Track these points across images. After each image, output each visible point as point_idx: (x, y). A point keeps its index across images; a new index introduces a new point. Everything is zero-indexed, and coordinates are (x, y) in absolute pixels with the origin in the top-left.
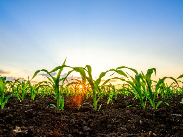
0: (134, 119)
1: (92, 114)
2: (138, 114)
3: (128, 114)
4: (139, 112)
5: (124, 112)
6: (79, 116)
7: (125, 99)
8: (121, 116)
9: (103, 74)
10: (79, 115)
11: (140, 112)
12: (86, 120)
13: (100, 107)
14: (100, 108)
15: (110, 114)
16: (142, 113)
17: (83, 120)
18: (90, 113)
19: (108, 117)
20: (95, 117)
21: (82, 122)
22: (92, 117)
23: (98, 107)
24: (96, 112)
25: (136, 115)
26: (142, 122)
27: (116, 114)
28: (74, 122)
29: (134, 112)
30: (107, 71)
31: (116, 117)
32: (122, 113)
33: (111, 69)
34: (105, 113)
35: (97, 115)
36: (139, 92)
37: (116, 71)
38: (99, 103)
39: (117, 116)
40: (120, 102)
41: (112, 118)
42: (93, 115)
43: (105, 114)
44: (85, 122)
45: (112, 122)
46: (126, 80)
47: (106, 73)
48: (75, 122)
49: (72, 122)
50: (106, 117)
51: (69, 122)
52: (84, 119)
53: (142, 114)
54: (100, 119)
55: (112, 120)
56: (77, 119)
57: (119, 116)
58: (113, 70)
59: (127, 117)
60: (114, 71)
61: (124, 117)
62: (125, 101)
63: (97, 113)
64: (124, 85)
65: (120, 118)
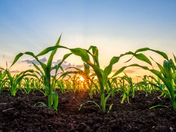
0: (162, 124)
1: (99, 116)
2: (168, 118)
3: (153, 117)
4: (169, 115)
5: (146, 115)
6: (80, 119)
7: (147, 98)
8: (143, 120)
9: (115, 60)
10: (80, 117)
11: (171, 115)
12: (91, 125)
13: (111, 107)
14: (110, 109)
15: (126, 118)
16: (174, 116)
17: (85, 125)
18: (97, 115)
19: (122, 122)
20: (103, 121)
21: (85, 127)
22: (98, 121)
23: (107, 107)
24: (104, 115)
25: (165, 119)
26: (174, 130)
27: (134, 117)
28: (73, 128)
29: (162, 114)
30: (122, 55)
31: (135, 122)
32: (144, 115)
33: (128, 52)
34: (118, 115)
35: (106, 118)
36: (169, 87)
37: (135, 55)
38: (109, 102)
39: (135, 119)
40: (140, 102)
41: (129, 122)
42: (101, 118)
43: (118, 117)
44: (88, 127)
45: (129, 128)
46: (150, 69)
47: (120, 58)
48: (75, 127)
49: (70, 128)
50: (120, 121)
51: (65, 127)
52: (87, 124)
53: (173, 118)
54: (110, 124)
55: (128, 126)
56: (77, 123)
57: (138, 121)
58: (130, 53)
59: (151, 122)
60: (132, 55)
61: (147, 122)
62: (147, 100)
63: (106, 115)
64: (145, 76)
65: (141, 123)
